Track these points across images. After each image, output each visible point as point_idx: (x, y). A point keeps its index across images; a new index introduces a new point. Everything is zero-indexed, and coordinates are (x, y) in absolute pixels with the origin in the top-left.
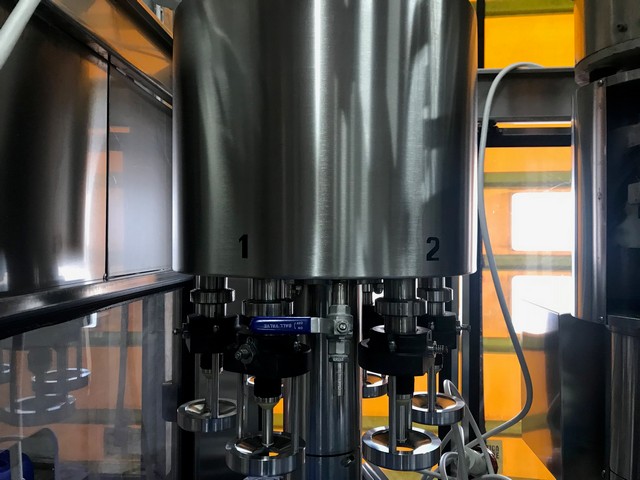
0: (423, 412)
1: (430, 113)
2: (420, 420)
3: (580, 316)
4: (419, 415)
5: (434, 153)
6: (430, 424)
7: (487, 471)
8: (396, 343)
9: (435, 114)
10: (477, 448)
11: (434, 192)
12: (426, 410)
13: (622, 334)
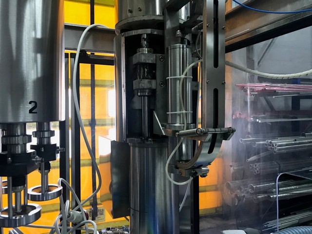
0: (39, 195)
1: (36, 34)
2: (37, 200)
3: (118, 141)
4: (37, 197)
5: (39, 56)
6: (43, 200)
7: (83, 220)
8: (11, 159)
9: (39, 36)
10: (79, 210)
11: (39, 75)
12: (40, 194)
13: (134, 146)
